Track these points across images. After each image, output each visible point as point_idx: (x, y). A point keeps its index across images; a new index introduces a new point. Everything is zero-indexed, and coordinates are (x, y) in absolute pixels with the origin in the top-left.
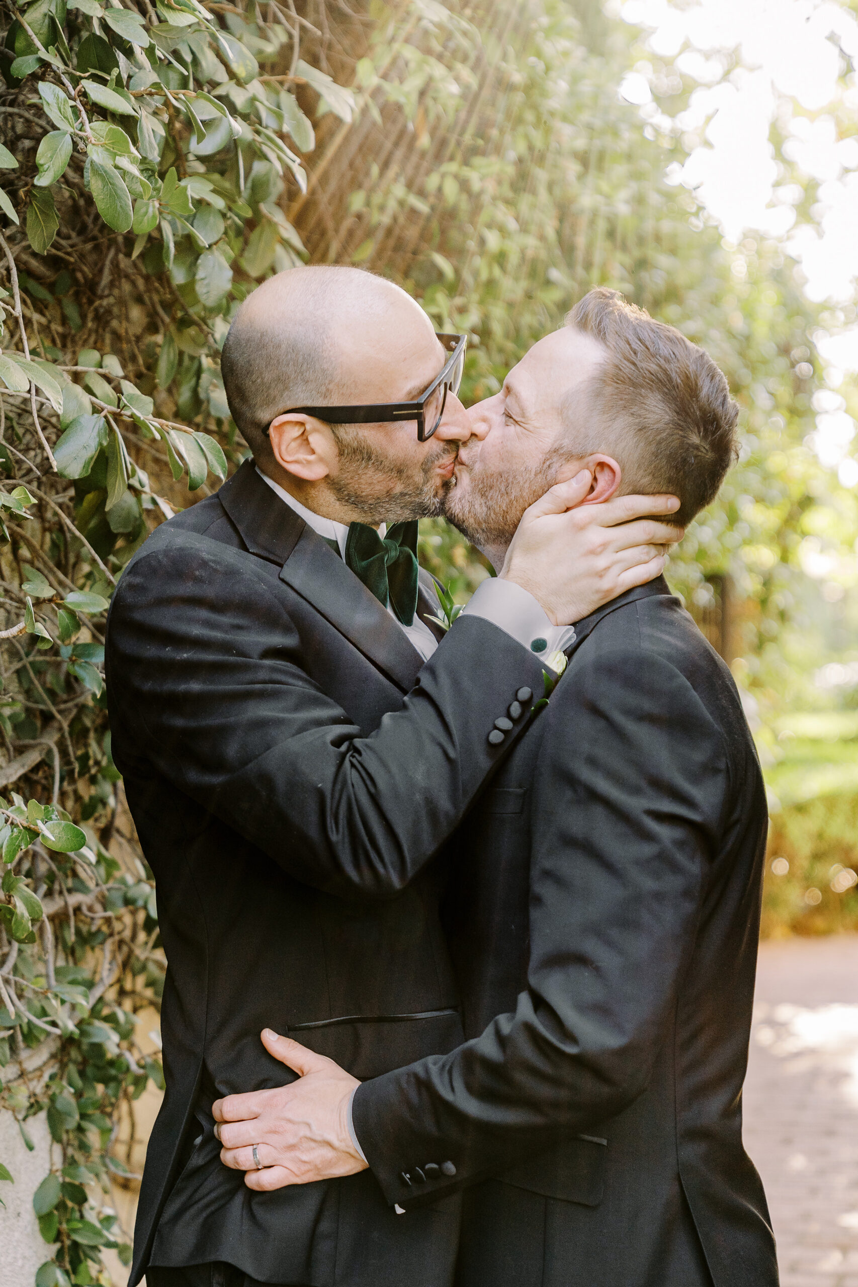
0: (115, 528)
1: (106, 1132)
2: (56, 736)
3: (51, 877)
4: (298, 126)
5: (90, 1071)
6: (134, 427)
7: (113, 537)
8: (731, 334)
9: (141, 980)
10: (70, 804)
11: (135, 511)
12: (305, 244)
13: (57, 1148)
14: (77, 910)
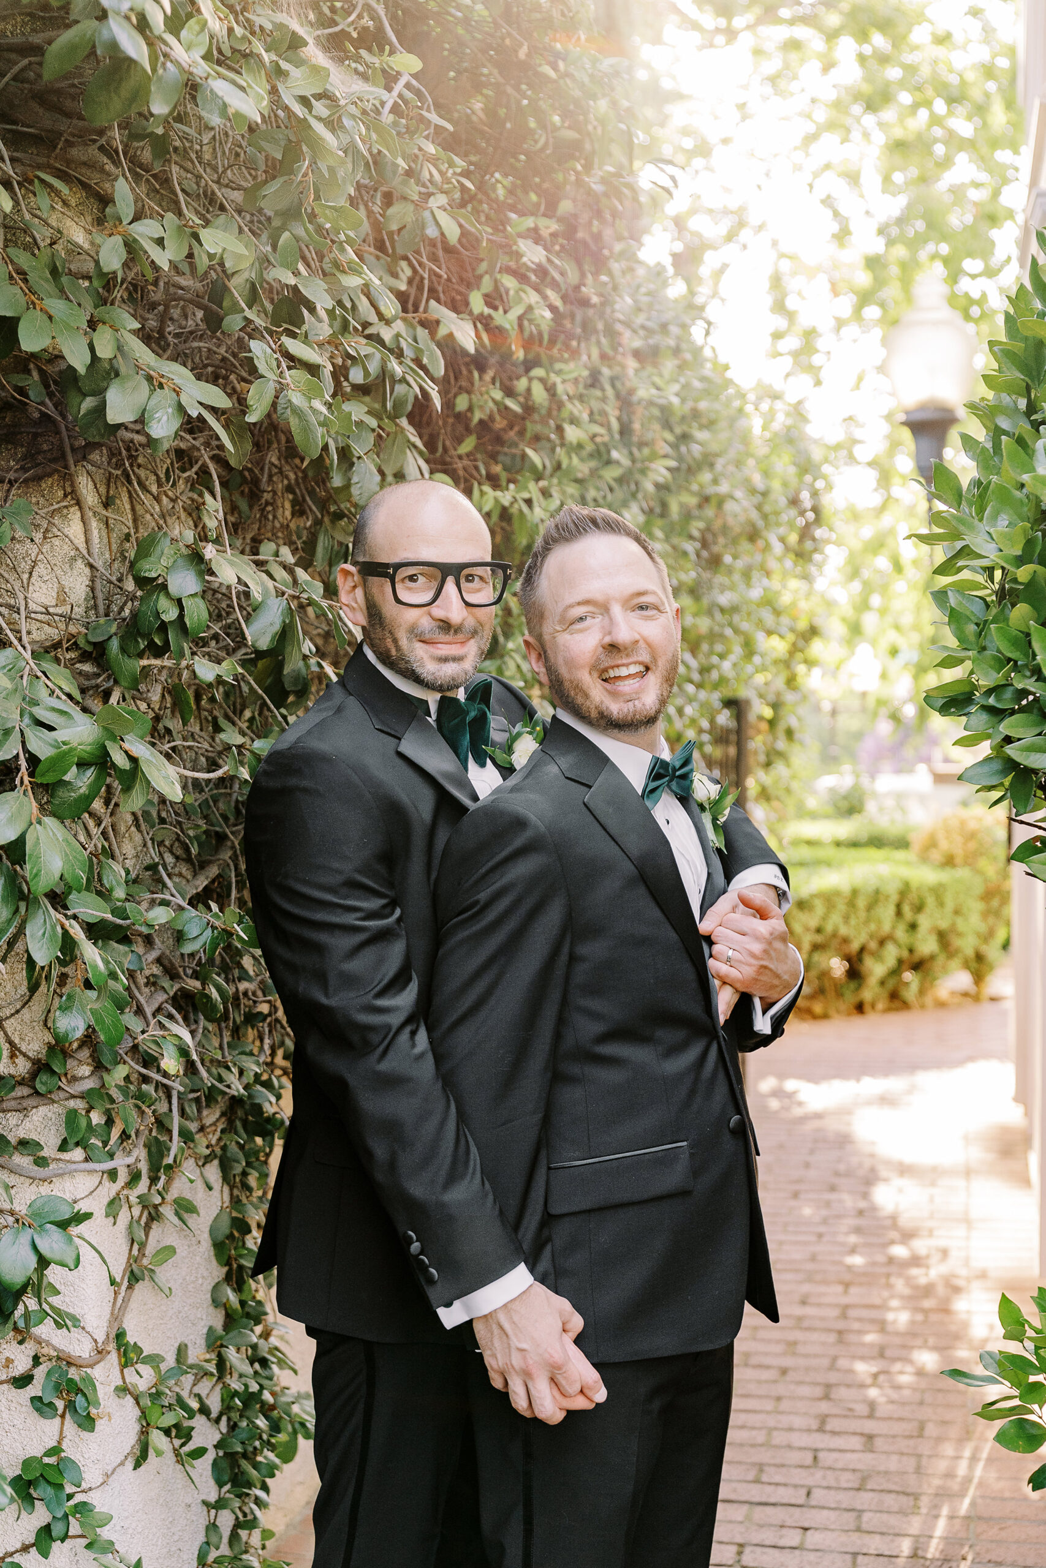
0: (288, 686)
2: (230, 853)
4: (433, 357)
5: (251, 1126)
6: (302, 608)
7: (287, 694)
8: (753, 491)
11: (304, 671)
12: (425, 446)
13: (226, 1189)
14: (245, 994)
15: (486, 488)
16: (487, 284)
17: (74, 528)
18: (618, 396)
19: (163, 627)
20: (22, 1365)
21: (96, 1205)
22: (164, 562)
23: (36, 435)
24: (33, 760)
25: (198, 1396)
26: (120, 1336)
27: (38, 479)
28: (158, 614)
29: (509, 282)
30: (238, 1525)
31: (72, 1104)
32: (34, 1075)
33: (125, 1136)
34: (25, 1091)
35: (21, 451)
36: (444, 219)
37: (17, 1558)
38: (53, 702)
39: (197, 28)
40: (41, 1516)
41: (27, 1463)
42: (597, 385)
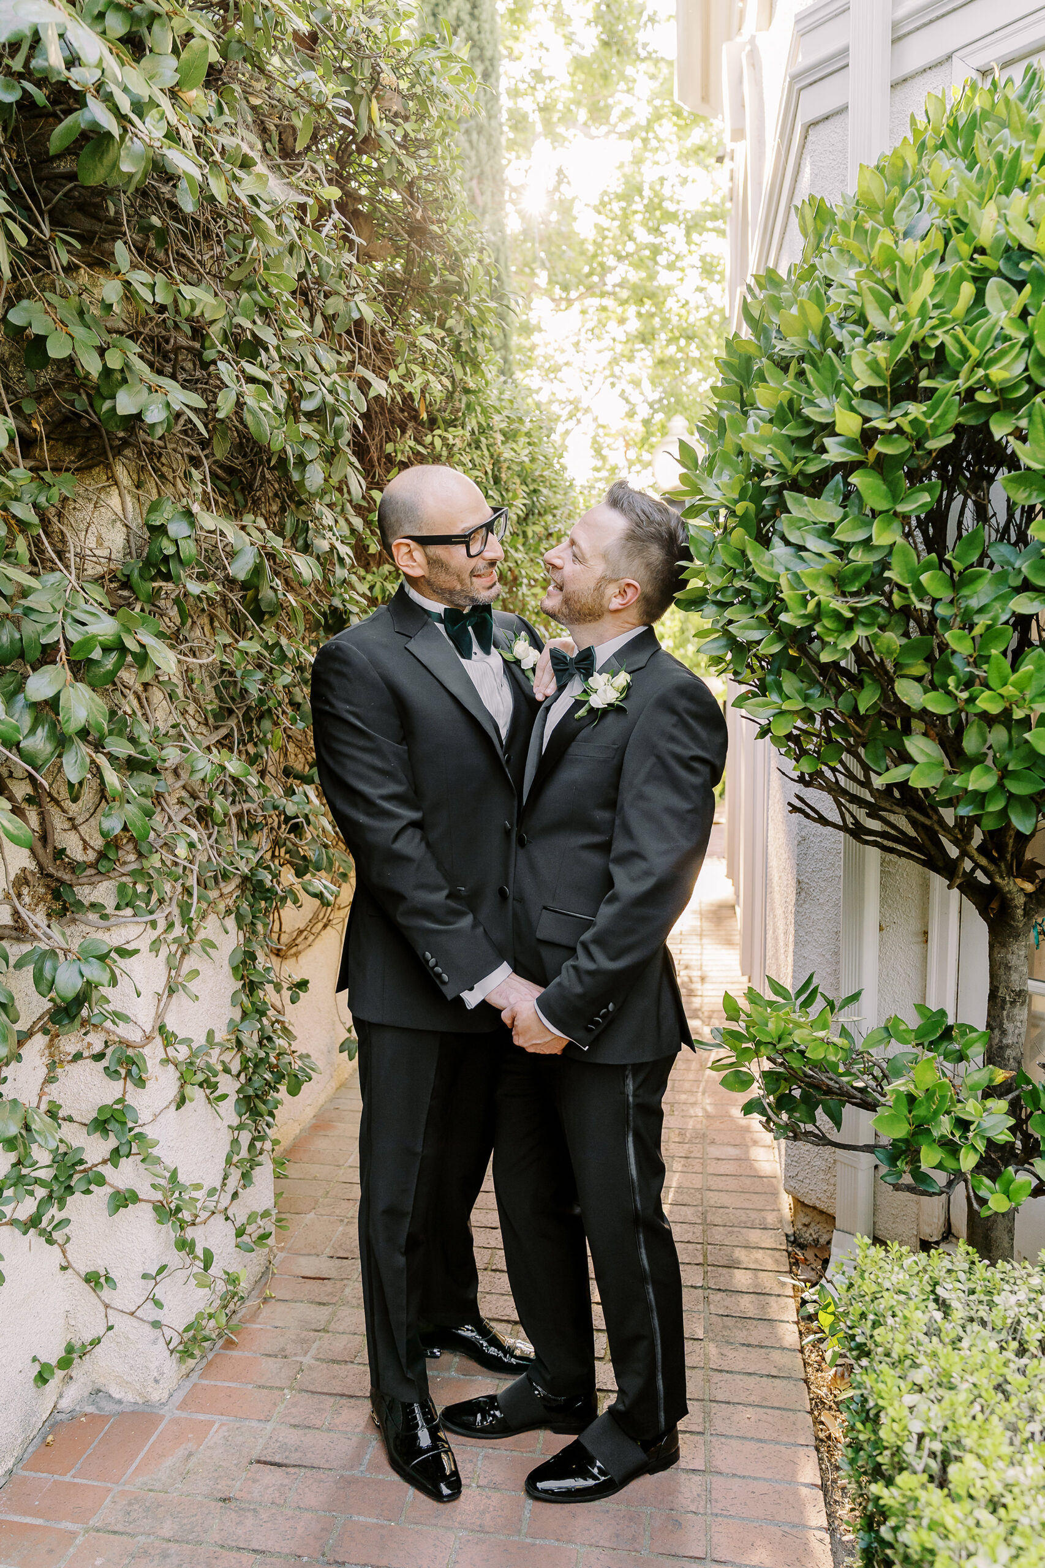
1: (265, 925)
2: (235, 721)
3: (234, 794)
4: (358, 398)
5: (257, 895)
6: (272, 556)
7: (263, 614)
9: (283, 850)
10: (244, 757)
11: (275, 600)
13: (241, 933)
14: (248, 811)
16: (402, 369)
17: (114, 501)
18: (492, 456)
19: (166, 559)
20: (98, 1047)
21: (143, 944)
22: (165, 515)
23: (87, 438)
24: (69, 643)
25: (223, 1062)
26: (162, 1029)
27: (90, 468)
28: (161, 550)
29: (416, 369)
30: (254, 1139)
31: (124, 879)
32: (98, 861)
33: (161, 901)
34: (92, 871)
35: (78, 449)
36: (363, 307)
37: (100, 1169)
38: (88, 608)
39: (158, 116)
40: (112, 1142)
41: (101, 1109)
42: (478, 447)
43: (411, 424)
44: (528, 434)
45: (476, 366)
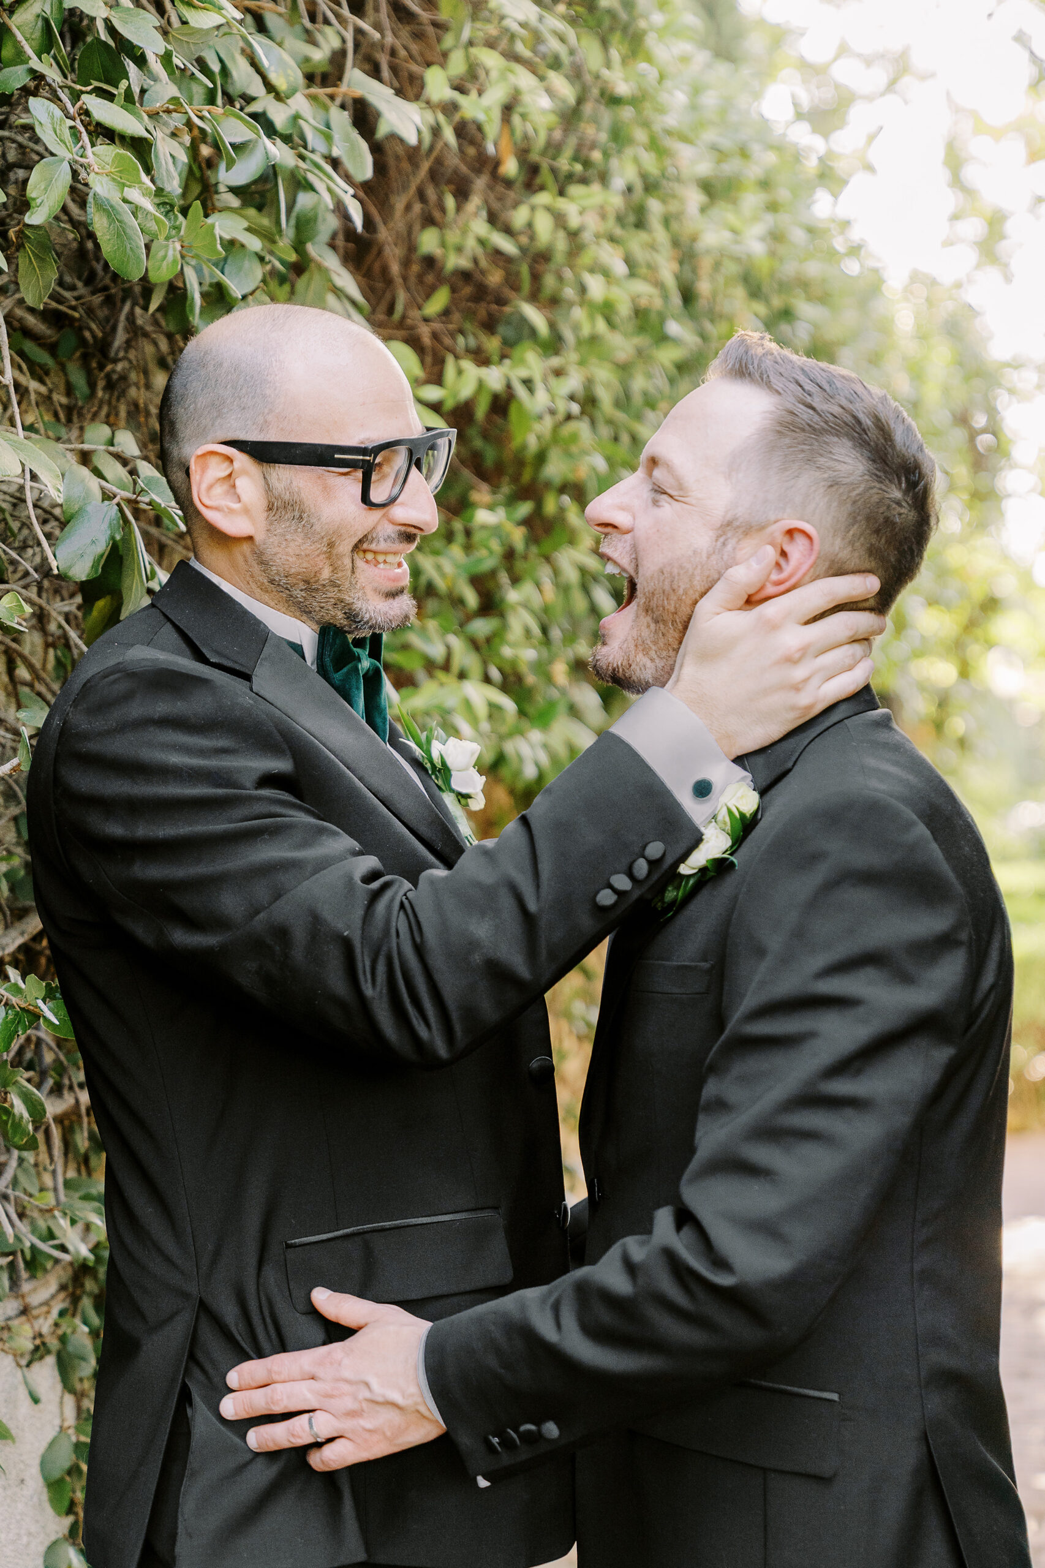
3: (59, 1069)
4: (352, 148)
6: (155, 517)
12: (365, 296)
13: (69, 1400)
15: (467, 365)
16: (457, 64)
18: (676, 243)
29: (491, 59)
42: (640, 224)
43: (480, 183)
44: (765, 184)
45: (635, 43)
